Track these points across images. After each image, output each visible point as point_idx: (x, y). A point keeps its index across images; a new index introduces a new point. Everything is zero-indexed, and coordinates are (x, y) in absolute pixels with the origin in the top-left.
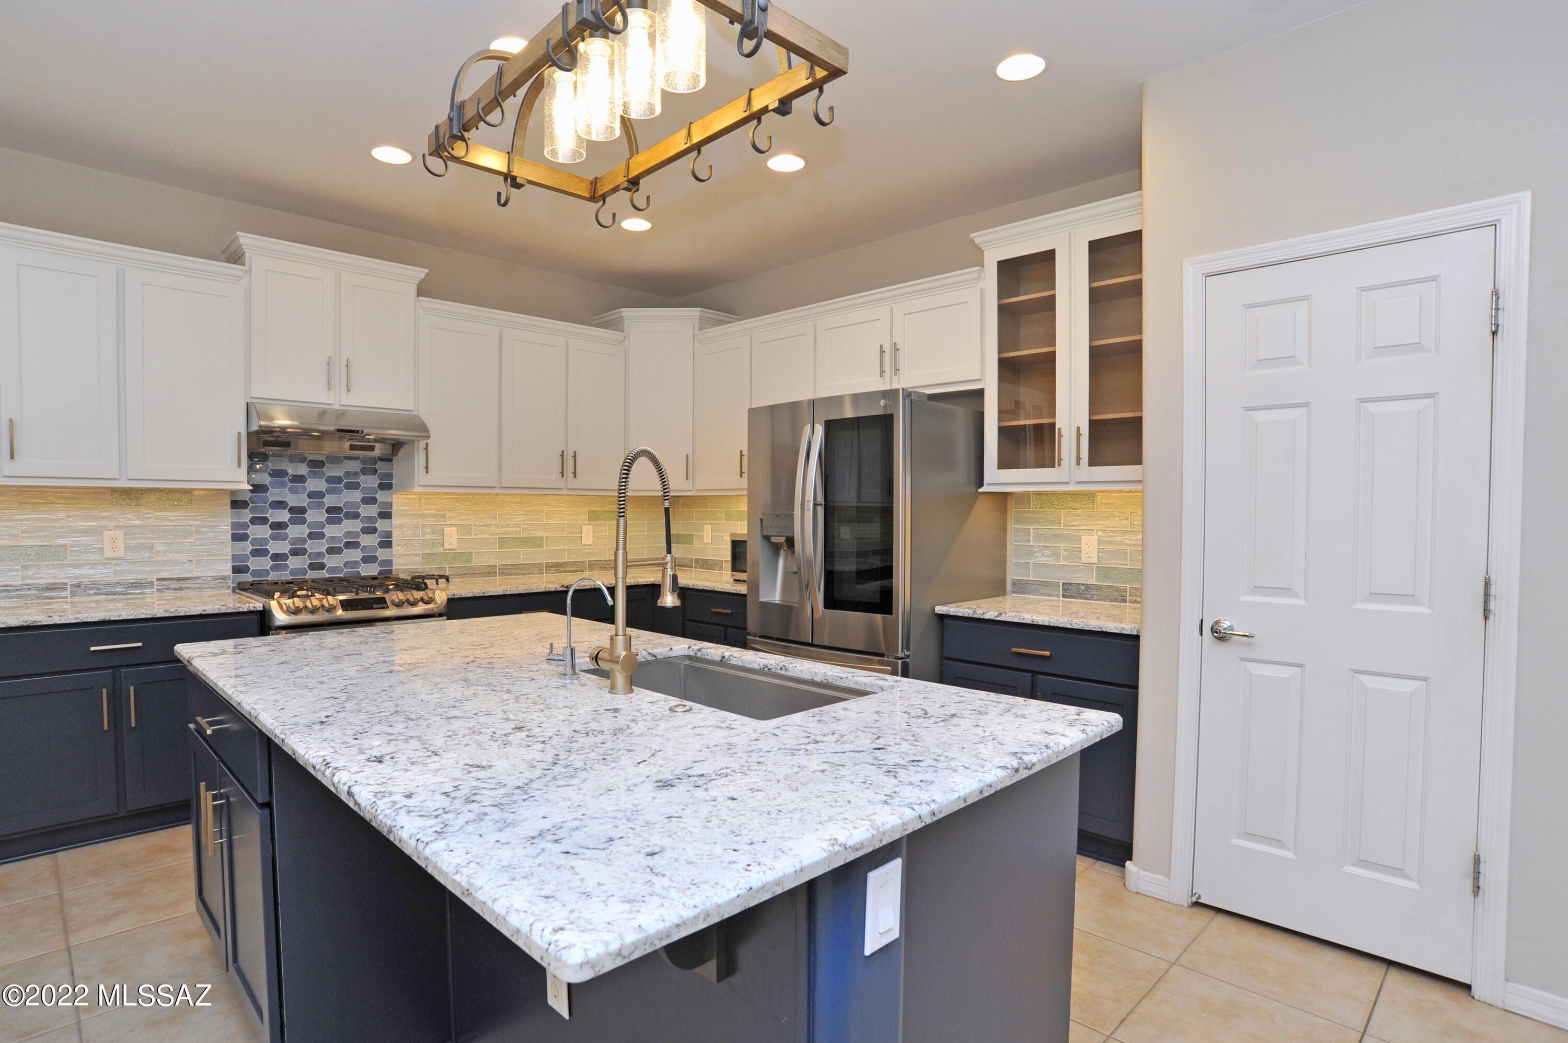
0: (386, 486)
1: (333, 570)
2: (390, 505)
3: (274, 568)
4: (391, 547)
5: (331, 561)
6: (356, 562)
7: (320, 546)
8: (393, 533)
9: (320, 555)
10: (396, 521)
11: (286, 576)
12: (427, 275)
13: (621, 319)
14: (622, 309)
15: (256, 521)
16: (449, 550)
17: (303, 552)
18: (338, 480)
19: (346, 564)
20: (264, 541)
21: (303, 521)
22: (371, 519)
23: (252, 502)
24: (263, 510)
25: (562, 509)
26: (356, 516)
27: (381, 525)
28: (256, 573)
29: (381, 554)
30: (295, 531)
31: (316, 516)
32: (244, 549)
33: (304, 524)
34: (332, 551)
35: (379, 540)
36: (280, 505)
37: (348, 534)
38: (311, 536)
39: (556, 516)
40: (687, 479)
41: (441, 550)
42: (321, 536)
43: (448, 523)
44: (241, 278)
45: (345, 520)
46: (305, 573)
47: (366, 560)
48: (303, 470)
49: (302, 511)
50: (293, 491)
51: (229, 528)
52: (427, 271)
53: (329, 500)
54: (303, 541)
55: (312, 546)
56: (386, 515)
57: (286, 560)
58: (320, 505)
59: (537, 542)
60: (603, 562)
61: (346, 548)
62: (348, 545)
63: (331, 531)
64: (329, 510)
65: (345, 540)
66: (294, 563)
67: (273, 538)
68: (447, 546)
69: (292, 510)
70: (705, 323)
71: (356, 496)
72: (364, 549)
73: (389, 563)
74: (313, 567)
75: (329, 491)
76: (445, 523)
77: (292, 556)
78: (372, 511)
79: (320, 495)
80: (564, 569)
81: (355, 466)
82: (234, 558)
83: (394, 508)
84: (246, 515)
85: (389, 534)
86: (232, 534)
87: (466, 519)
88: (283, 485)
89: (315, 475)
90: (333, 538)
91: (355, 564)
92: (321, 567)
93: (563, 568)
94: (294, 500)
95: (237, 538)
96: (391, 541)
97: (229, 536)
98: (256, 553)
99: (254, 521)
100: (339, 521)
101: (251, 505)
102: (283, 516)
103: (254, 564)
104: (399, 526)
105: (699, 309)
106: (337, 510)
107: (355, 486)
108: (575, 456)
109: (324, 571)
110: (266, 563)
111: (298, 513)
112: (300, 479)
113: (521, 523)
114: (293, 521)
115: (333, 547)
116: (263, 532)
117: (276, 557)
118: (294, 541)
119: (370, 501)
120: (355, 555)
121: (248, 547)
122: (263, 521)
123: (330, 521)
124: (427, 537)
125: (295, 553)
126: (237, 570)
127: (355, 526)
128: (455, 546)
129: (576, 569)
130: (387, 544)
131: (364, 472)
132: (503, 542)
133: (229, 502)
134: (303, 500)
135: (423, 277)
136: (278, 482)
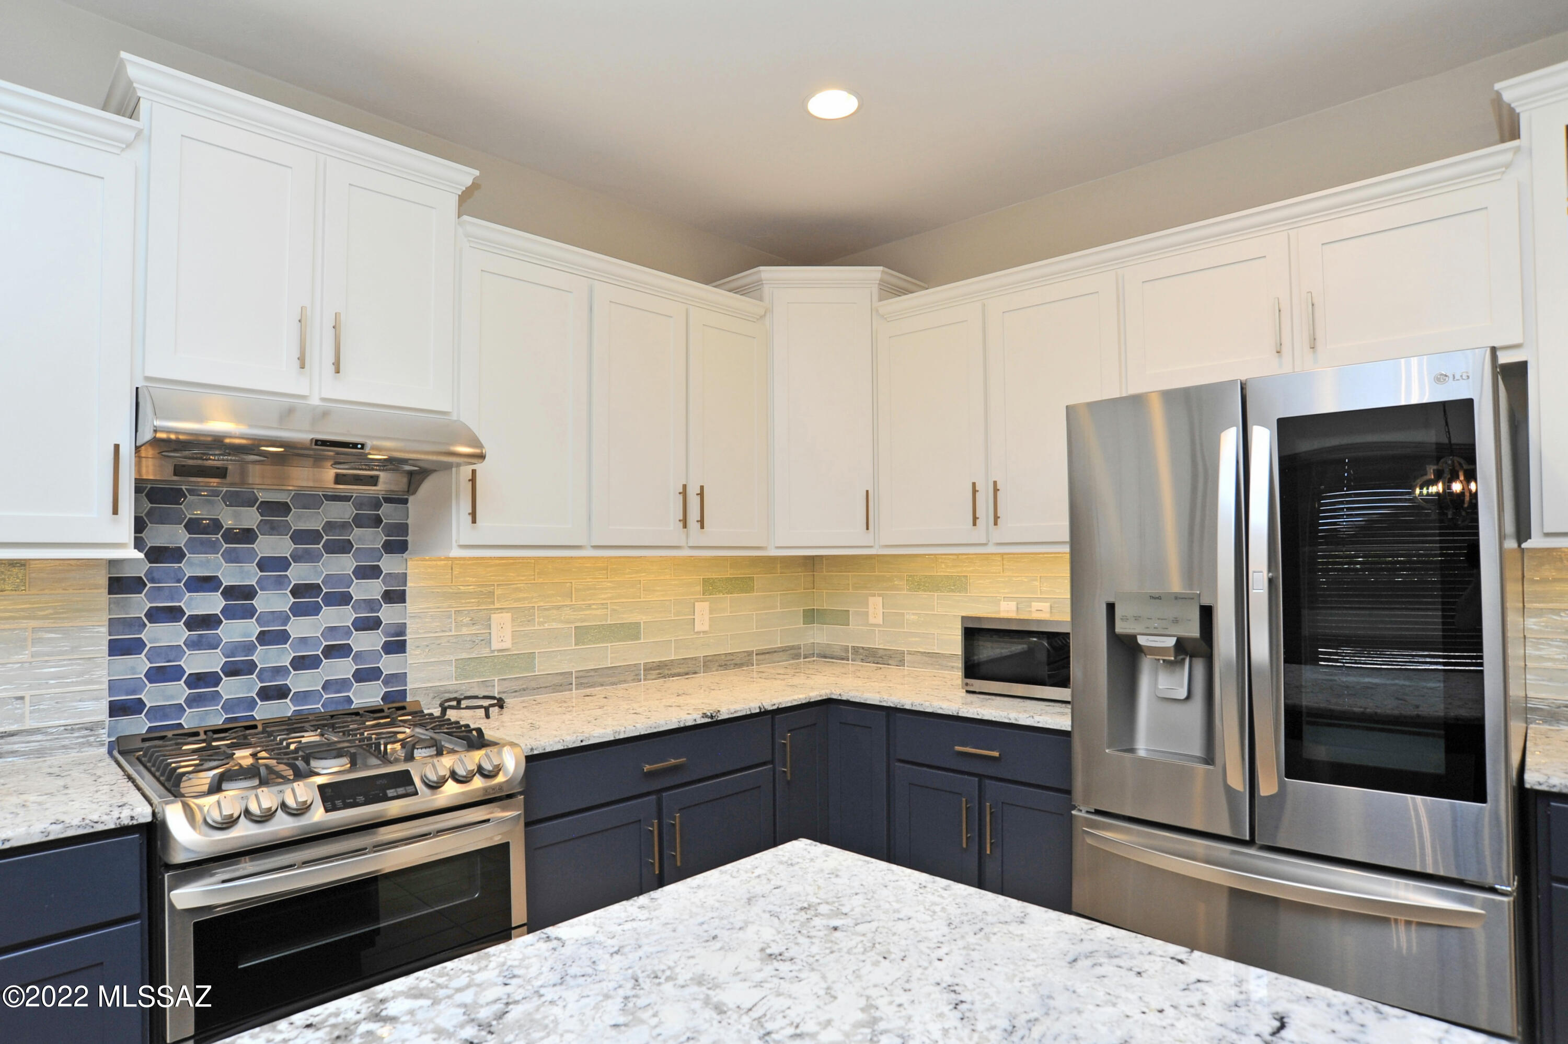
0: (397, 546)
1: (303, 698)
2: (403, 578)
3: (193, 701)
4: (405, 652)
5: (298, 682)
6: (344, 682)
7: (280, 656)
8: (408, 626)
9: (279, 671)
10: (412, 605)
12: (475, 180)
13: (759, 283)
14: (762, 268)
15: (158, 615)
16: (499, 651)
17: (248, 668)
18: (313, 537)
19: (327, 686)
20: (174, 652)
21: (249, 612)
22: (372, 605)
23: (152, 580)
24: (174, 594)
25: (668, 577)
26: (345, 599)
27: (388, 614)
28: (156, 712)
29: (389, 664)
31: (272, 602)
32: (133, 670)
33: (252, 617)
34: (300, 663)
35: (384, 639)
36: (205, 584)
37: (332, 630)
38: (264, 638)
39: (658, 588)
40: (867, 529)
41: (485, 652)
42: (282, 637)
43: (497, 605)
44: (129, 145)
45: (324, 608)
46: (251, 705)
47: (362, 676)
48: (250, 518)
49: (248, 593)
50: (232, 558)
51: (105, 630)
53: (298, 574)
54: (249, 648)
55: (265, 657)
56: (396, 596)
57: (217, 685)
58: (280, 582)
59: (631, 631)
60: (723, 657)
61: (326, 658)
62: (331, 652)
63: (298, 627)
64: (297, 592)
65: (325, 643)
66: (230, 688)
67: (194, 644)
68: (495, 645)
69: (229, 593)
70: (890, 291)
71: (345, 564)
72: (358, 657)
73: (401, 678)
74: (266, 694)
75: (297, 557)
76: (492, 607)
77: (226, 676)
78: (373, 589)
79: (282, 564)
80: (669, 672)
81: (343, 512)
82: (113, 686)
83: (409, 584)
84: (140, 604)
85: (401, 630)
86: (110, 641)
87: (524, 599)
88: (213, 548)
89: (273, 529)
90: (303, 640)
91: (343, 684)
92: (282, 693)
93: (669, 669)
94: (230, 575)
95: (117, 648)
96: (405, 640)
97: (105, 648)
98: (157, 675)
99: (155, 615)
100: (314, 610)
101: (149, 585)
102: (213, 604)
103: (152, 695)
104: (419, 614)
105: (881, 268)
106: (313, 589)
107: (344, 547)
108: (701, 494)
109: (288, 700)
110: (178, 692)
111: (240, 598)
112: (247, 536)
113: (609, 602)
114: (229, 613)
115: (303, 657)
116: (172, 635)
117: (197, 680)
118: (233, 649)
119: (369, 572)
120: (344, 668)
121: (141, 664)
122: (174, 614)
123: (298, 610)
124: (465, 631)
125: (233, 670)
126: (116, 709)
127: (343, 616)
128: (507, 644)
129: (686, 670)
130: (396, 646)
131: (359, 521)
132: (582, 634)
133: (105, 582)
134: (249, 575)
135: (469, 182)
136: (202, 542)
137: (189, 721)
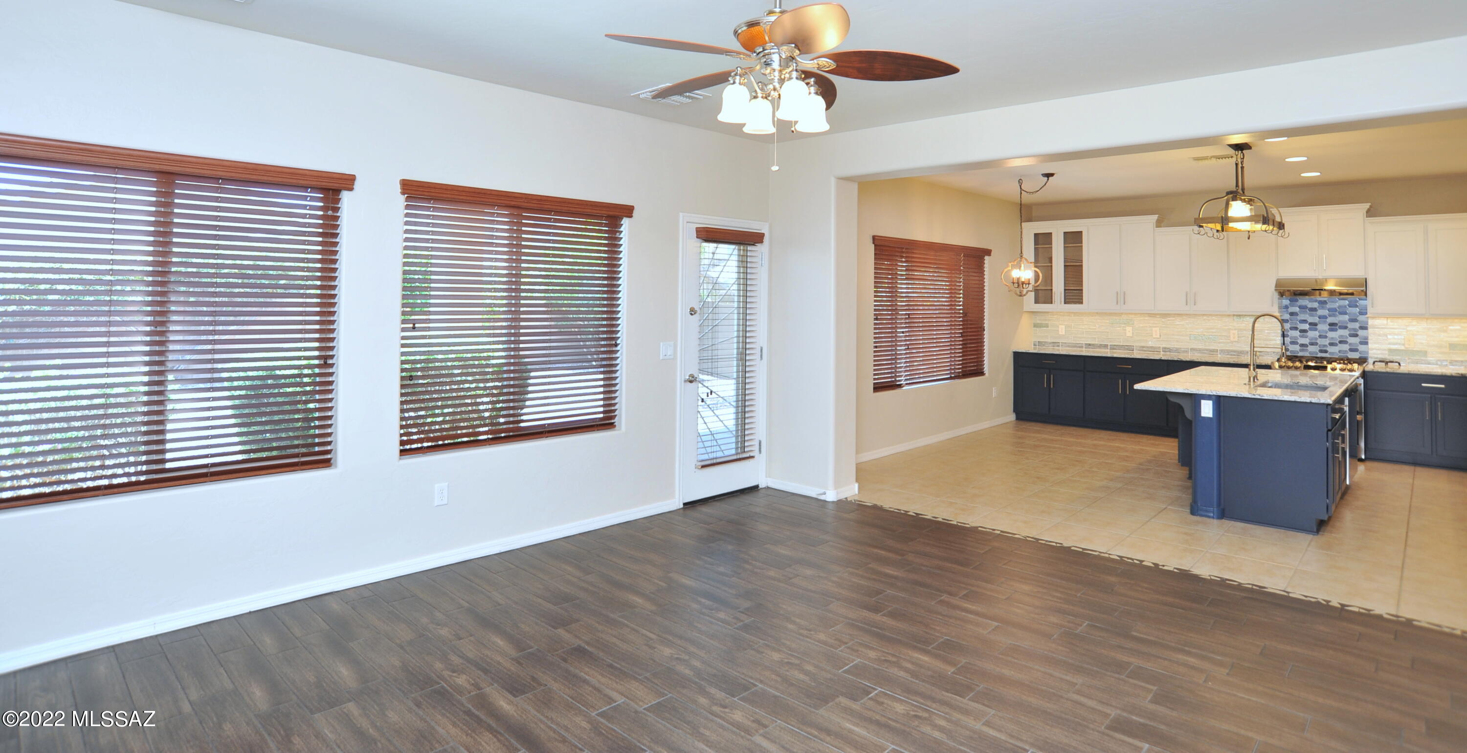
0: (1364, 313)
1: (1331, 353)
2: (1366, 323)
3: (1301, 350)
4: (1367, 345)
5: (1331, 349)
6: (1346, 351)
7: (1326, 342)
8: (1368, 337)
10: (1370, 331)
11: (1307, 354)
12: (1371, 207)
15: (1292, 328)
16: (1408, 348)
17: (1316, 344)
18: (1335, 310)
20: (1296, 338)
21: (1316, 330)
22: (1355, 330)
23: (1289, 320)
24: (1296, 324)
26: (1346, 328)
27: (1361, 333)
28: (1292, 352)
29: (1362, 348)
30: (1311, 334)
31: (1323, 327)
32: (1287, 341)
34: (1331, 344)
35: (1360, 340)
36: (1304, 321)
37: (1342, 336)
38: (1320, 336)
41: (1402, 348)
45: (1339, 330)
46: (1317, 354)
47: (1351, 350)
48: (1316, 305)
49: (1316, 324)
50: (1311, 315)
51: (1280, 331)
52: (1370, 204)
53: (1330, 320)
54: (1316, 339)
55: (1321, 341)
56: (1364, 328)
57: (1307, 347)
58: (1325, 322)
62: (1341, 342)
63: (1331, 334)
64: (1331, 325)
65: (1339, 340)
66: (1311, 349)
67: (1301, 336)
68: (1407, 346)
69: (1310, 324)
71: (1346, 318)
72: (1350, 344)
73: (1365, 352)
74: (1321, 351)
75: (1330, 316)
77: (1309, 345)
78: (1356, 325)
79: (1325, 317)
83: (1369, 324)
84: (1287, 326)
85: (1366, 338)
86: (1281, 334)
88: (1305, 313)
89: (1323, 308)
90: (1332, 338)
91: (1346, 352)
92: (1326, 352)
94: (1311, 320)
95: (1283, 336)
96: (1367, 341)
98: (1293, 343)
99: (1291, 329)
100: (1336, 330)
102: (1306, 326)
103: (1292, 348)
104: (1371, 334)
106: (1335, 324)
110: (1297, 348)
111: (1313, 325)
112: (1314, 310)
114: (1311, 329)
116: (1296, 333)
117: (1302, 345)
118: (1312, 339)
119: (1354, 320)
120: (1346, 347)
122: (1296, 329)
123: (1331, 330)
125: (1312, 344)
127: (1345, 333)
130: (1365, 342)
131: (1350, 306)
134: (1315, 320)
135: (1368, 207)
136: (1304, 312)
137: (1300, 354)
